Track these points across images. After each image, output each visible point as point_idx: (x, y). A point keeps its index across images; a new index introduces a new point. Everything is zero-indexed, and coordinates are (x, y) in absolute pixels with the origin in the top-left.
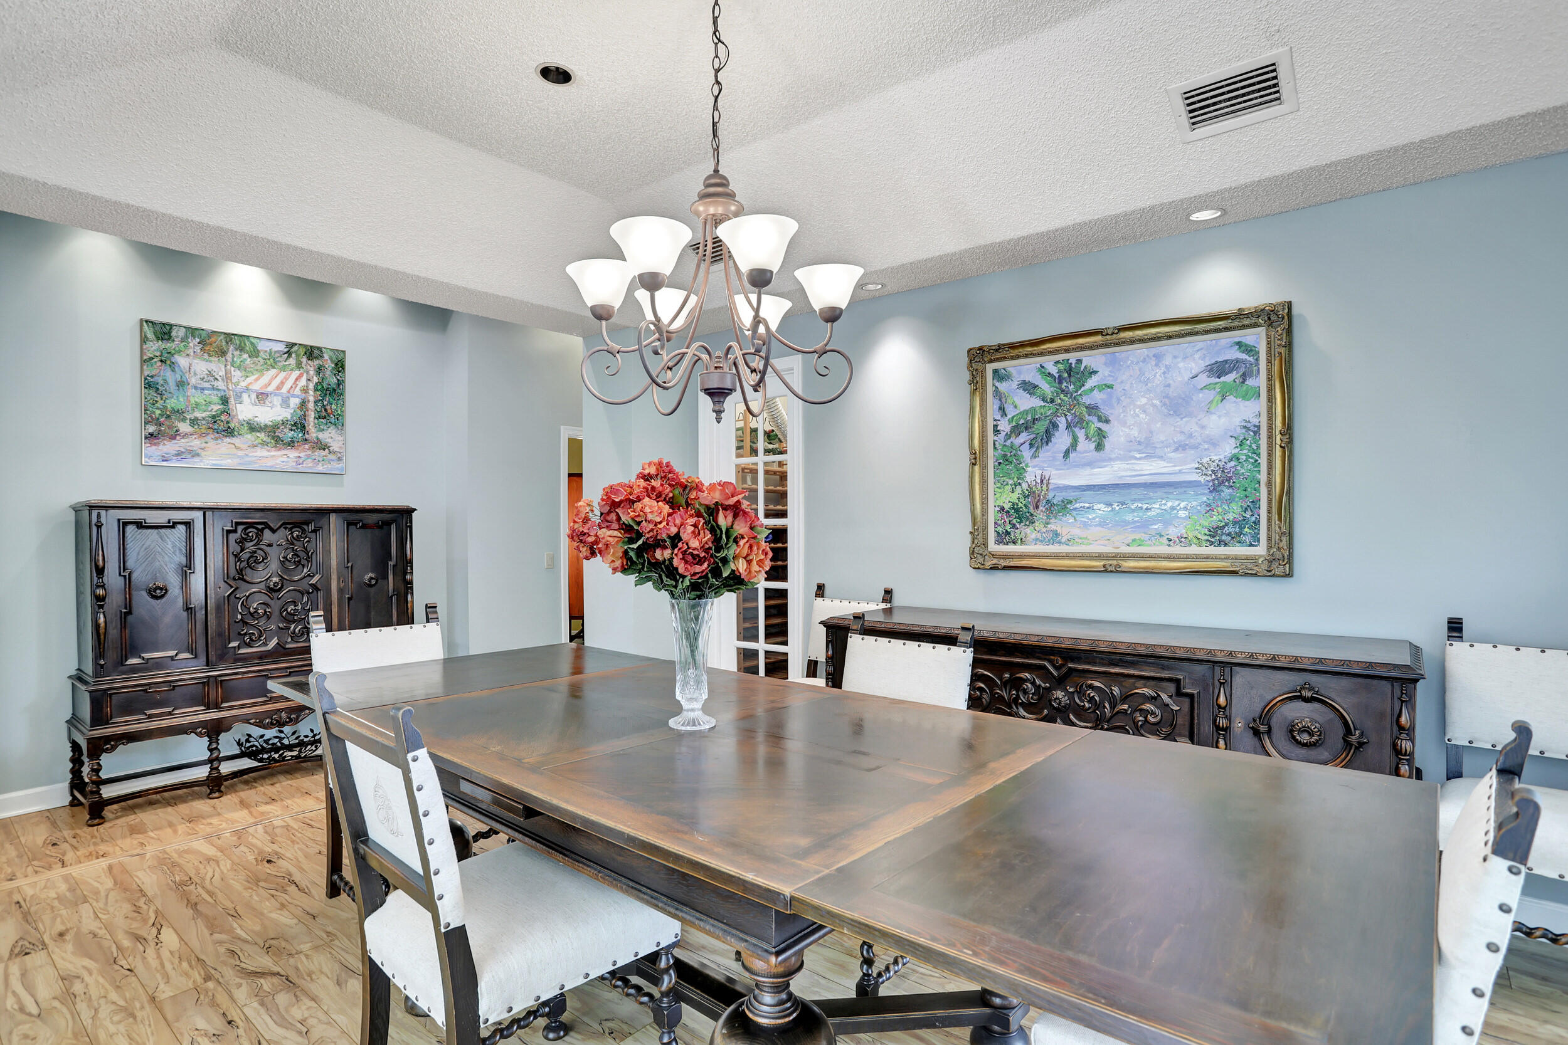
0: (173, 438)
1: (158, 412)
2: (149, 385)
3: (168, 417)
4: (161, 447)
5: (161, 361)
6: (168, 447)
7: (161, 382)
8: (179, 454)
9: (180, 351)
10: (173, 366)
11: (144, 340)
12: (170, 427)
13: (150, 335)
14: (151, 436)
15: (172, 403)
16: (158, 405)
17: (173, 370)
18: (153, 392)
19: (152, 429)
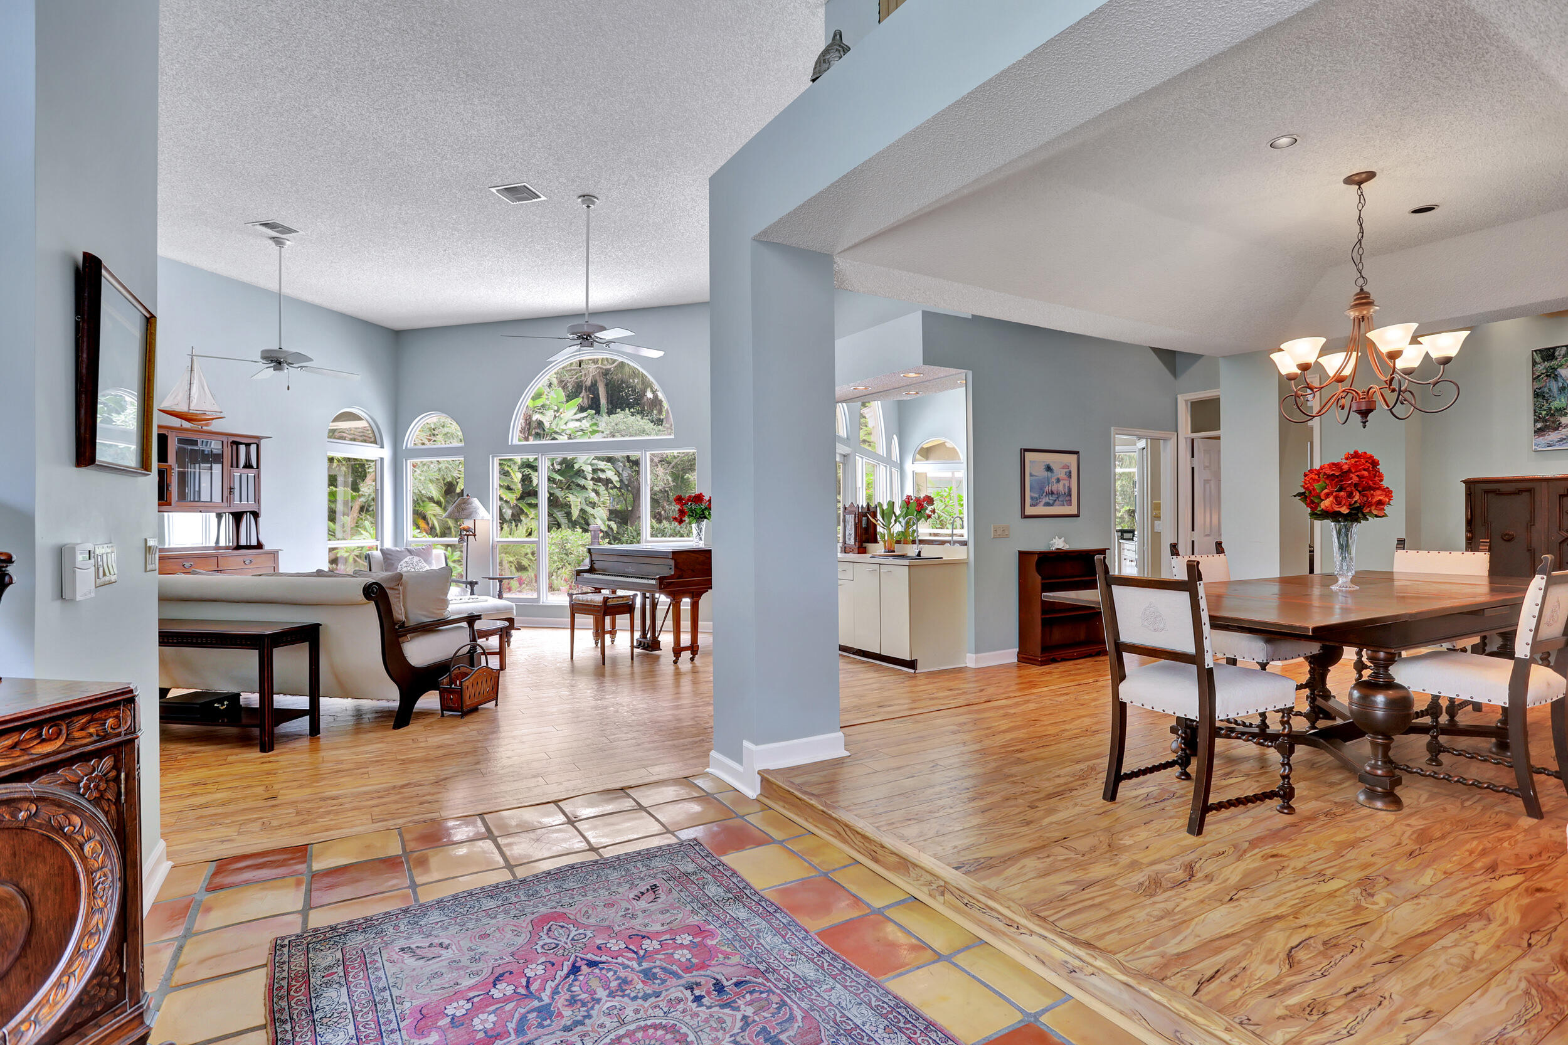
0: (1556, 429)
1: (1545, 412)
2: (1538, 395)
3: (1553, 415)
4: (1546, 437)
5: (1547, 376)
6: (1553, 436)
7: (1546, 390)
8: (1561, 440)
9: (1562, 365)
10: (1556, 378)
11: (1534, 363)
12: (1553, 422)
13: (1538, 359)
14: (1539, 429)
15: (1555, 404)
16: (1545, 408)
17: (1556, 380)
18: (1540, 400)
19: (1539, 425)
